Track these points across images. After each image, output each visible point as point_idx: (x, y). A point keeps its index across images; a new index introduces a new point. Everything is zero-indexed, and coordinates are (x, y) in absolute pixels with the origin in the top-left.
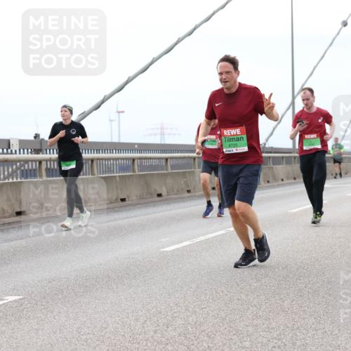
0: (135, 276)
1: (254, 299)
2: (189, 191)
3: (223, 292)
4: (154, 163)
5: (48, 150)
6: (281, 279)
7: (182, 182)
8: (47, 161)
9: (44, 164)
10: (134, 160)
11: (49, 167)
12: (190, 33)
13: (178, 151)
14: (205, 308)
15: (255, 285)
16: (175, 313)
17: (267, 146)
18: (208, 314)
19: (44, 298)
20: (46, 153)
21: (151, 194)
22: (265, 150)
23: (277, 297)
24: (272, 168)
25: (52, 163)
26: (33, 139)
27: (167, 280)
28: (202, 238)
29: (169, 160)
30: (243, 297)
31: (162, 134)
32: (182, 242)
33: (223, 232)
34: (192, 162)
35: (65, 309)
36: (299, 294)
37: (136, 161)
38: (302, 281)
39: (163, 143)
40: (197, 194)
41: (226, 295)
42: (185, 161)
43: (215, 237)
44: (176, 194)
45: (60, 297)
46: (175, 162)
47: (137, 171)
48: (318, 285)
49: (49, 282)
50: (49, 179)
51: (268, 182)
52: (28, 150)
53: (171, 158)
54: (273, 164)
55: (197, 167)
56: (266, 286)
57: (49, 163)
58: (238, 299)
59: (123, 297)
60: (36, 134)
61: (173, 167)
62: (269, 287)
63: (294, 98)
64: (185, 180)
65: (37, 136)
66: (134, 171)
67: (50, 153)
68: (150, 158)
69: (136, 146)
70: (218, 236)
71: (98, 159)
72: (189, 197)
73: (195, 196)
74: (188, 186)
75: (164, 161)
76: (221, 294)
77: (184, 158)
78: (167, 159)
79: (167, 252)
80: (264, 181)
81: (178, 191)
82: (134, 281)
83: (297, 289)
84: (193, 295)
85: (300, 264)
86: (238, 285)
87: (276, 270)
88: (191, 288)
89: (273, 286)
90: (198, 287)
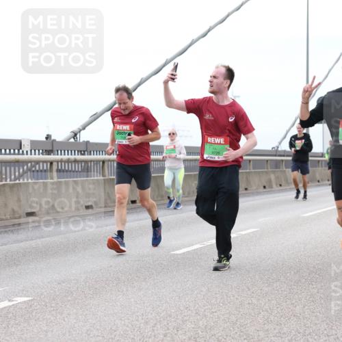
0: (145, 279)
1: (265, 304)
3: (233, 296)
5: (59, 152)
6: (292, 283)
7: (193, 185)
8: (58, 162)
9: (55, 165)
11: (60, 168)
12: (204, 35)
14: (216, 312)
15: (266, 289)
16: (185, 316)
17: (279, 149)
18: (219, 318)
19: (54, 299)
20: (58, 154)
21: (162, 197)
22: (278, 153)
23: (289, 302)
24: (285, 171)
25: (63, 164)
26: (45, 140)
27: (177, 283)
30: (254, 301)
32: (193, 245)
35: (75, 311)
36: (311, 299)
38: (314, 286)
41: (237, 299)
44: (187, 197)
45: (69, 298)
49: (59, 283)
50: (60, 180)
51: (281, 185)
52: (39, 151)
54: (286, 168)
56: (278, 290)
57: (60, 164)
58: (249, 303)
59: (132, 300)
60: (48, 135)
62: (280, 292)
64: (196, 182)
65: (48, 137)
67: (61, 154)
71: (109, 160)
76: (232, 298)
79: (177, 254)
80: (276, 185)
81: (189, 194)
82: (144, 283)
83: (309, 294)
84: (204, 299)
85: (312, 269)
86: (249, 290)
87: (288, 274)
88: (202, 291)
89: (285, 291)
90: (208, 290)
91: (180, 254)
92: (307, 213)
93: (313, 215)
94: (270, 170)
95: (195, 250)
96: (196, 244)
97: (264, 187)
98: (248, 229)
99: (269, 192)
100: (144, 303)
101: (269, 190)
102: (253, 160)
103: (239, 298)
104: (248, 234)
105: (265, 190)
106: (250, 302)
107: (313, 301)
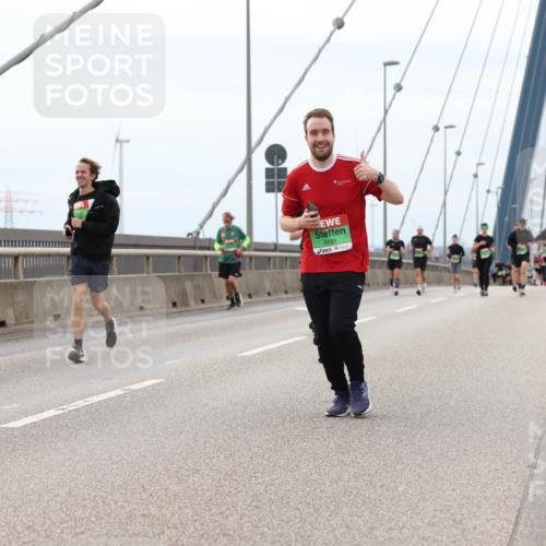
1: (173, 514)
3: (116, 503)
6: (222, 476)
12: (64, 28)
15: (176, 488)
17: (201, 236)
22: (198, 244)
24: (210, 275)
28: (81, 403)
29: (20, 259)
30: (153, 510)
31: (9, 211)
32: (42, 412)
33: (118, 392)
36: (253, 504)
38: (260, 480)
41: (122, 507)
42: (51, 261)
43: (105, 401)
46: (32, 262)
48: (289, 487)
51: (203, 301)
53: (25, 255)
54: (212, 270)
56: (196, 490)
58: (144, 515)
61: (28, 272)
62: (200, 493)
63: (250, 151)
75: (11, 260)
76: (113, 506)
77: (49, 255)
78: (16, 258)
79: (14, 429)
80: (195, 300)
83: (251, 493)
84: (61, 509)
85: (256, 450)
86: (145, 490)
87: (214, 461)
88: (57, 496)
89: (208, 490)
90: (69, 494)
91: (19, 429)
92: (248, 350)
93: (258, 354)
94: (183, 273)
95: (45, 420)
96: (49, 409)
97: (174, 304)
98: (144, 380)
99: (180, 314)
101: (183, 309)
102: (154, 256)
103: (126, 505)
104: (145, 388)
105: (175, 310)
106: (147, 512)
107: (257, 507)
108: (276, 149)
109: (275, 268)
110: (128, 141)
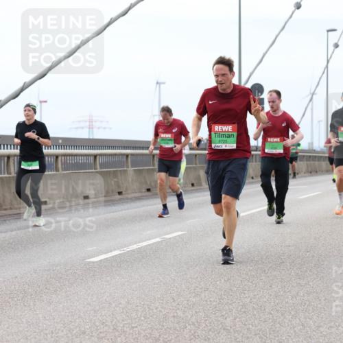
0: (55, 291)
1: (192, 316)
2: (120, 193)
3: (156, 309)
4: (81, 160)
6: (223, 292)
7: (113, 182)
10: (57, 157)
12: (125, 13)
13: (109, 147)
15: (194, 300)
16: (101, 333)
18: (139, 333)
23: (218, 314)
27: (92, 295)
28: (135, 247)
29: (98, 157)
30: (180, 313)
31: (91, 128)
32: (111, 251)
33: (158, 240)
34: (125, 159)
36: (243, 310)
37: (60, 158)
38: (247, 295)
39: (91, 137)
40: (130, 196)
41: (161, 311)
42: (116, 159)
43: (150, 245)
46: (105, 159)
47: (60, 169)
48: (265, 300)
53: (101, 155)
55: (130, 166)
56: (206, 301)
58: (174, 316)
59: (41, 316)
61: (102, 166)
62: (209, 303)
64: (116, 180)
66: (57, 170)
68: (76, 155)
69: (60, 141)
70: (153, 244)
71: (15, 156)
72: (120, 199)
73: (127, 199)
74: (119, 187)
75: (92, 158)
76: (155, 311)
77: (115, 155)
78: (95, 156)
79: (93, 262)
82: (54, 296)
83: (241, 304)
84: (123, 312)
85: (244, 276)
86: (174, 301)
87: (218, 283)
88: (120, 304)
89: (214, 301)
90: (128, 303)
91: (97, 262)
94: (198, 165)
95: (113, 257)
96: (115, 250)
97: (193, 185)
98: (173, 232)
99: (197, 191)
100: (54, 319)
101: (198, 188)
103: (163, 310)
104: (175, 238)
105: (193, 188)
106: (176, 315)
107: (245, 312)
108: (257, 87)
109: (256, 162)
110: (164, 83)
